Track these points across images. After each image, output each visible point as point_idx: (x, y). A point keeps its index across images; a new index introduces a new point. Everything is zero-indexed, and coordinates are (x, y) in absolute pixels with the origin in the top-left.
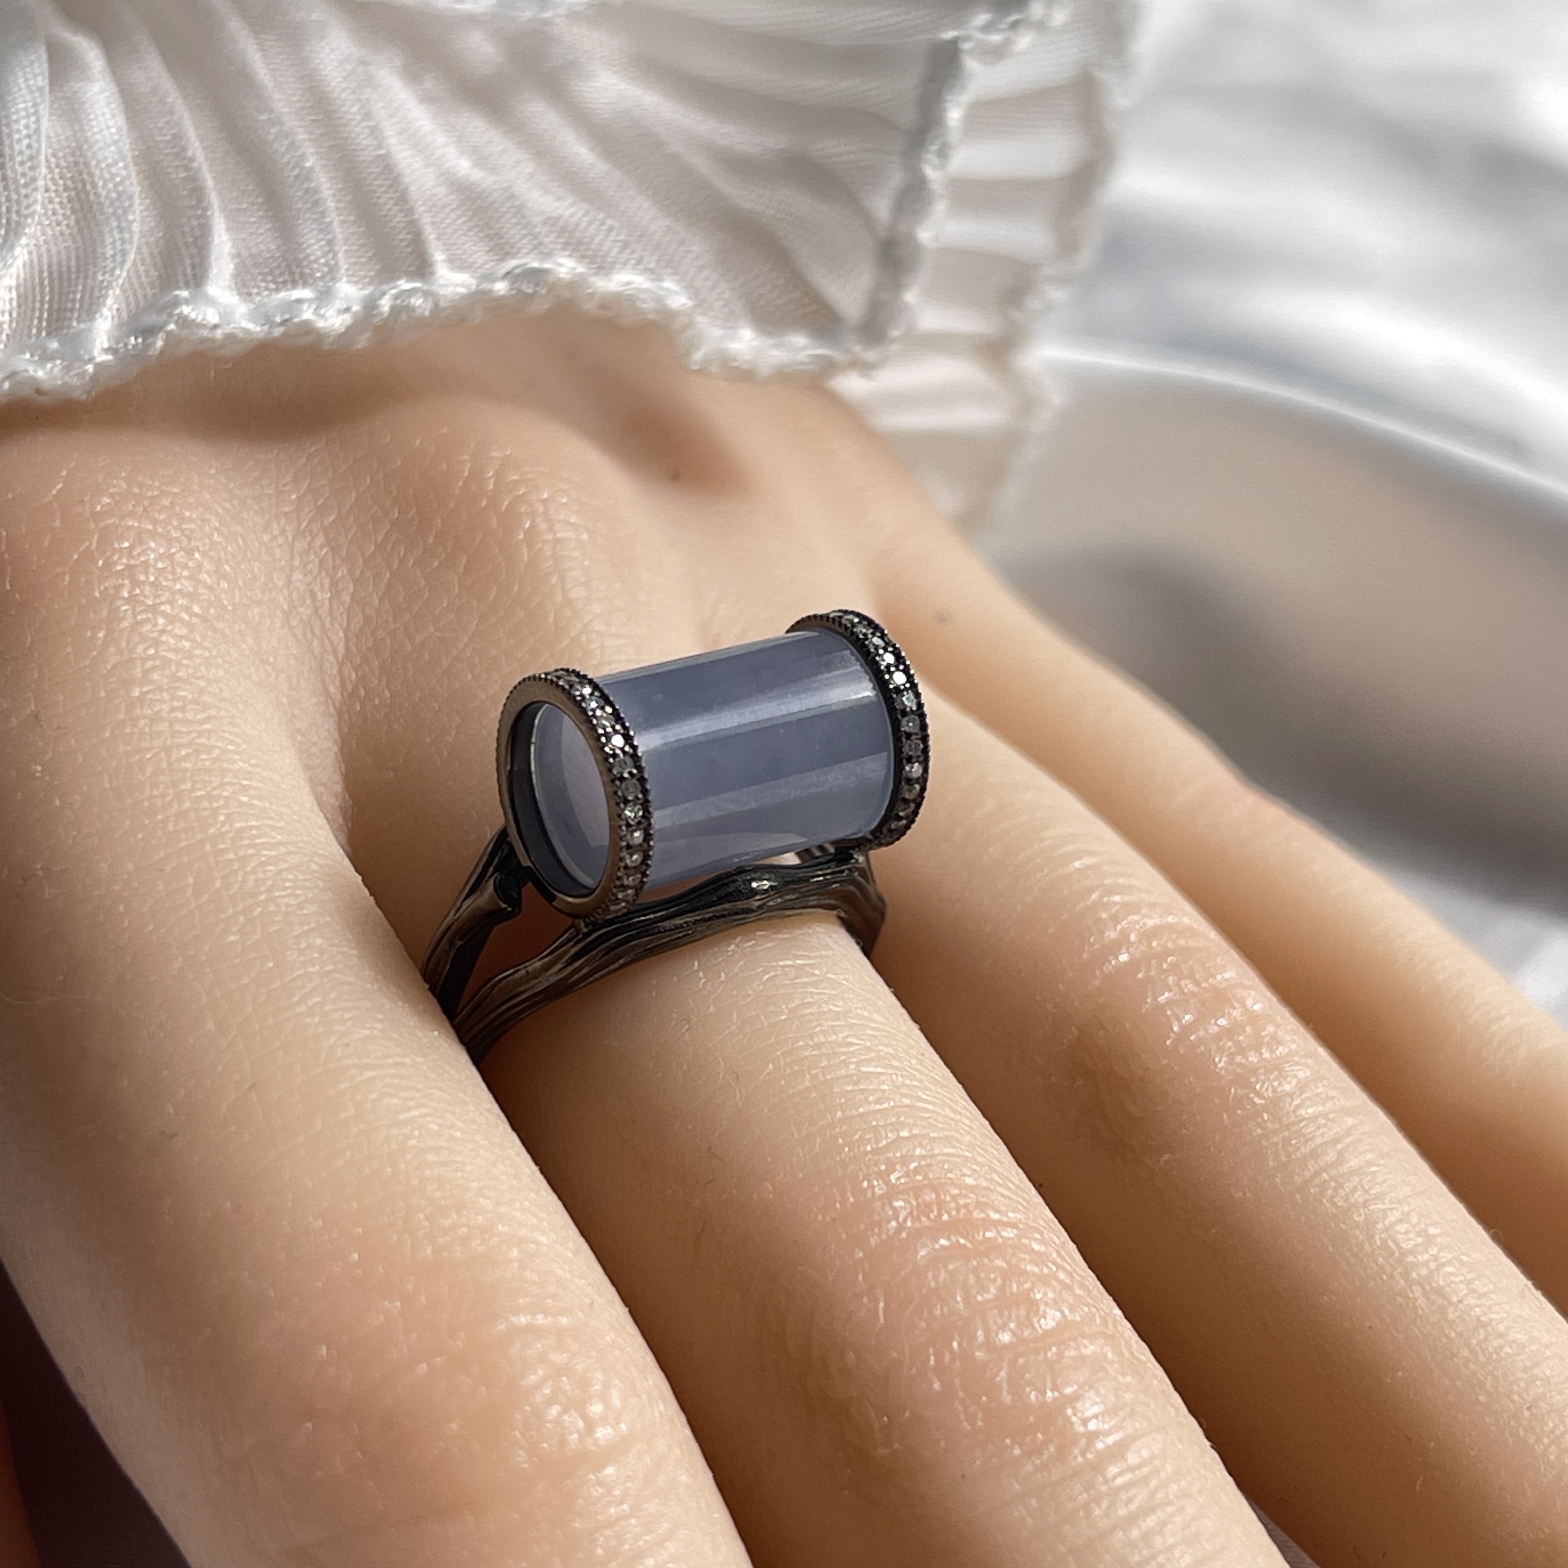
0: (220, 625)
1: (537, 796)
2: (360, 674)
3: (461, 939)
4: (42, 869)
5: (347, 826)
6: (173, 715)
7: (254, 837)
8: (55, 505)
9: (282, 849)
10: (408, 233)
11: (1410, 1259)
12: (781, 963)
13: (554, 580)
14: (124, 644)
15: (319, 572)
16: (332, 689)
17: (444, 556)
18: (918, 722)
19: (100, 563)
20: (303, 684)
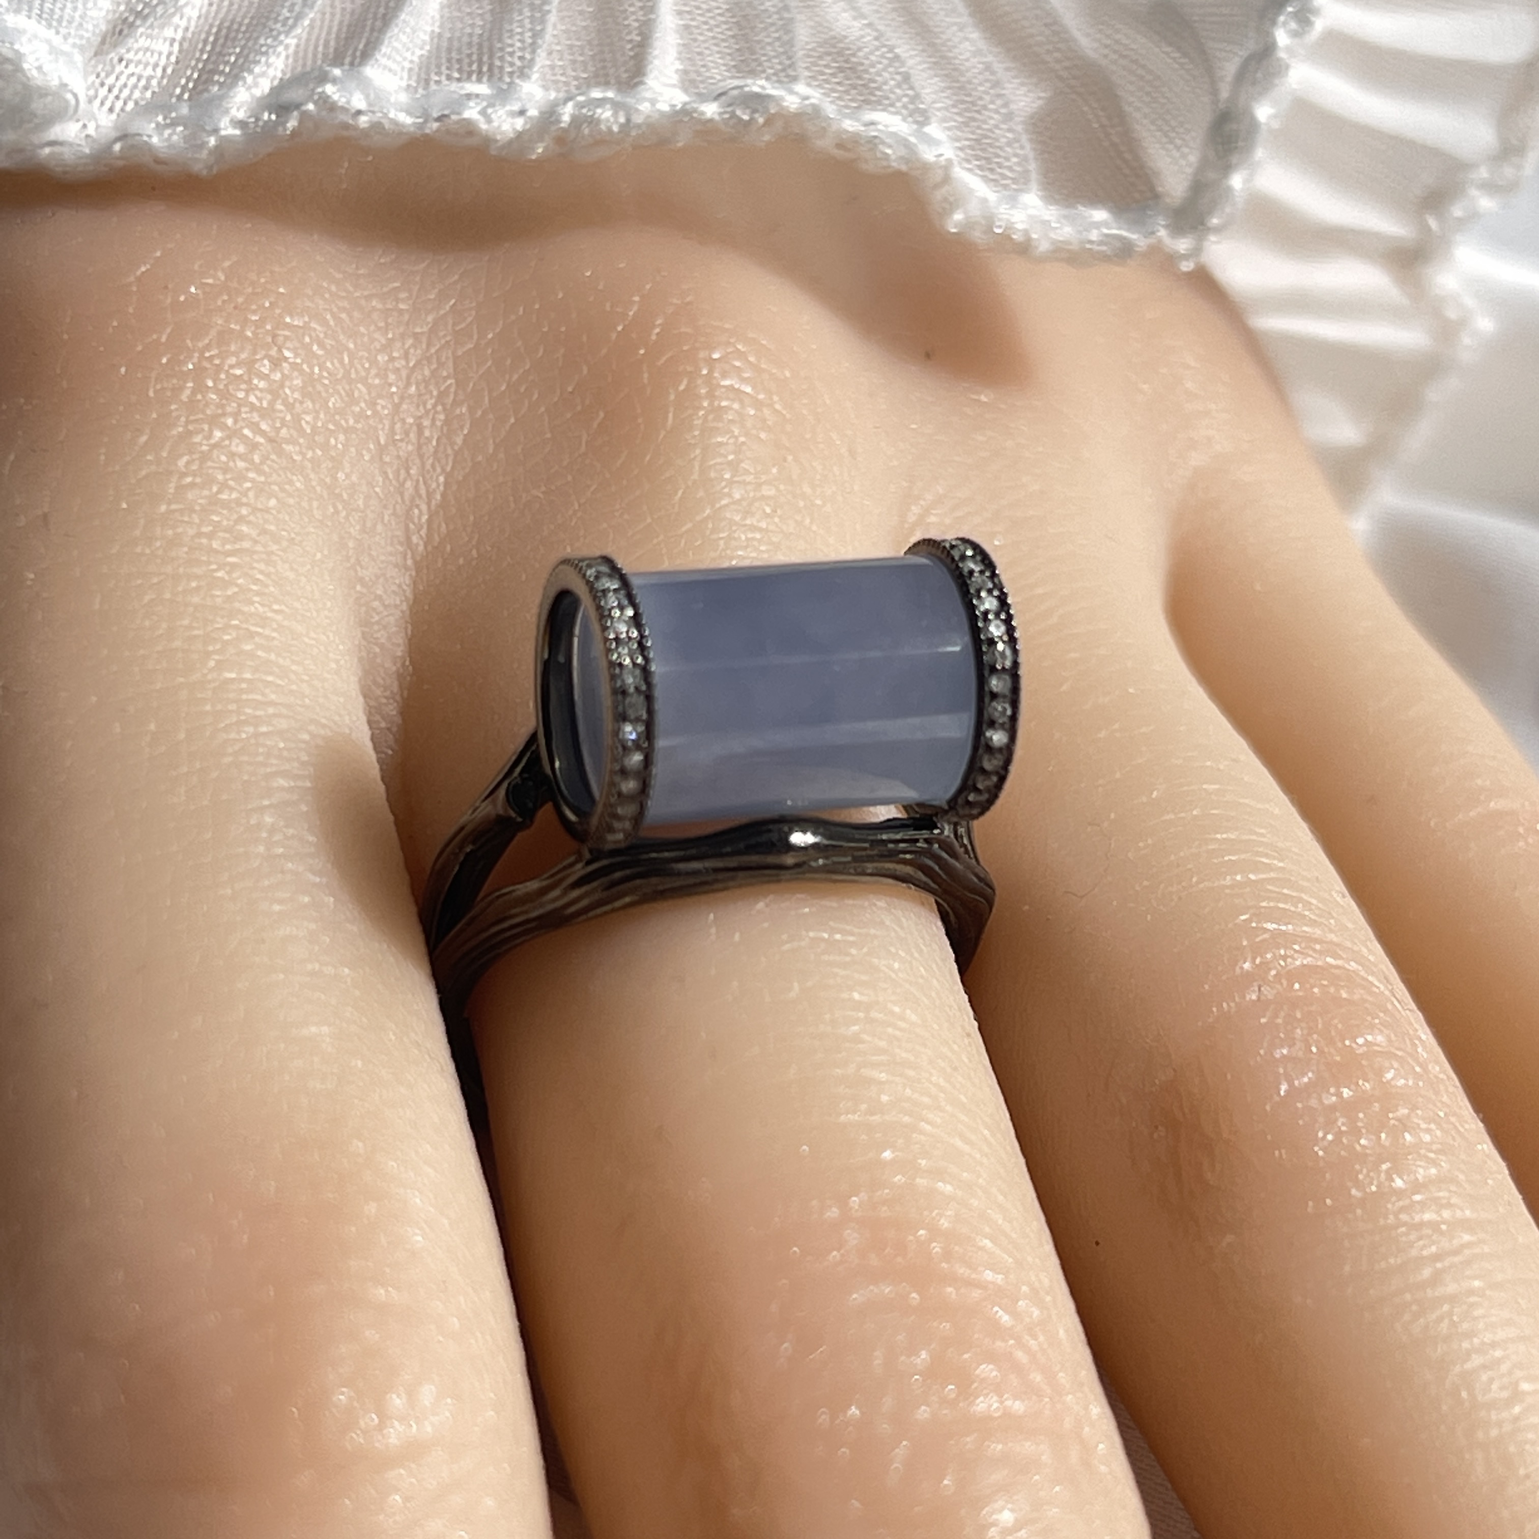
0: (289, 448)
2: (451, 527)
4: (3, 687)
6: (197, 540)
7: (242, 691)
8: (134, 289)
9: (271, 710)
11: (1483, 1413)
12: (811, 934)
15: (435, 406)
16: (415, 539)
17: (579, 408)
18: (1009, 684)
19: (164, 361)
20: (380, 528)
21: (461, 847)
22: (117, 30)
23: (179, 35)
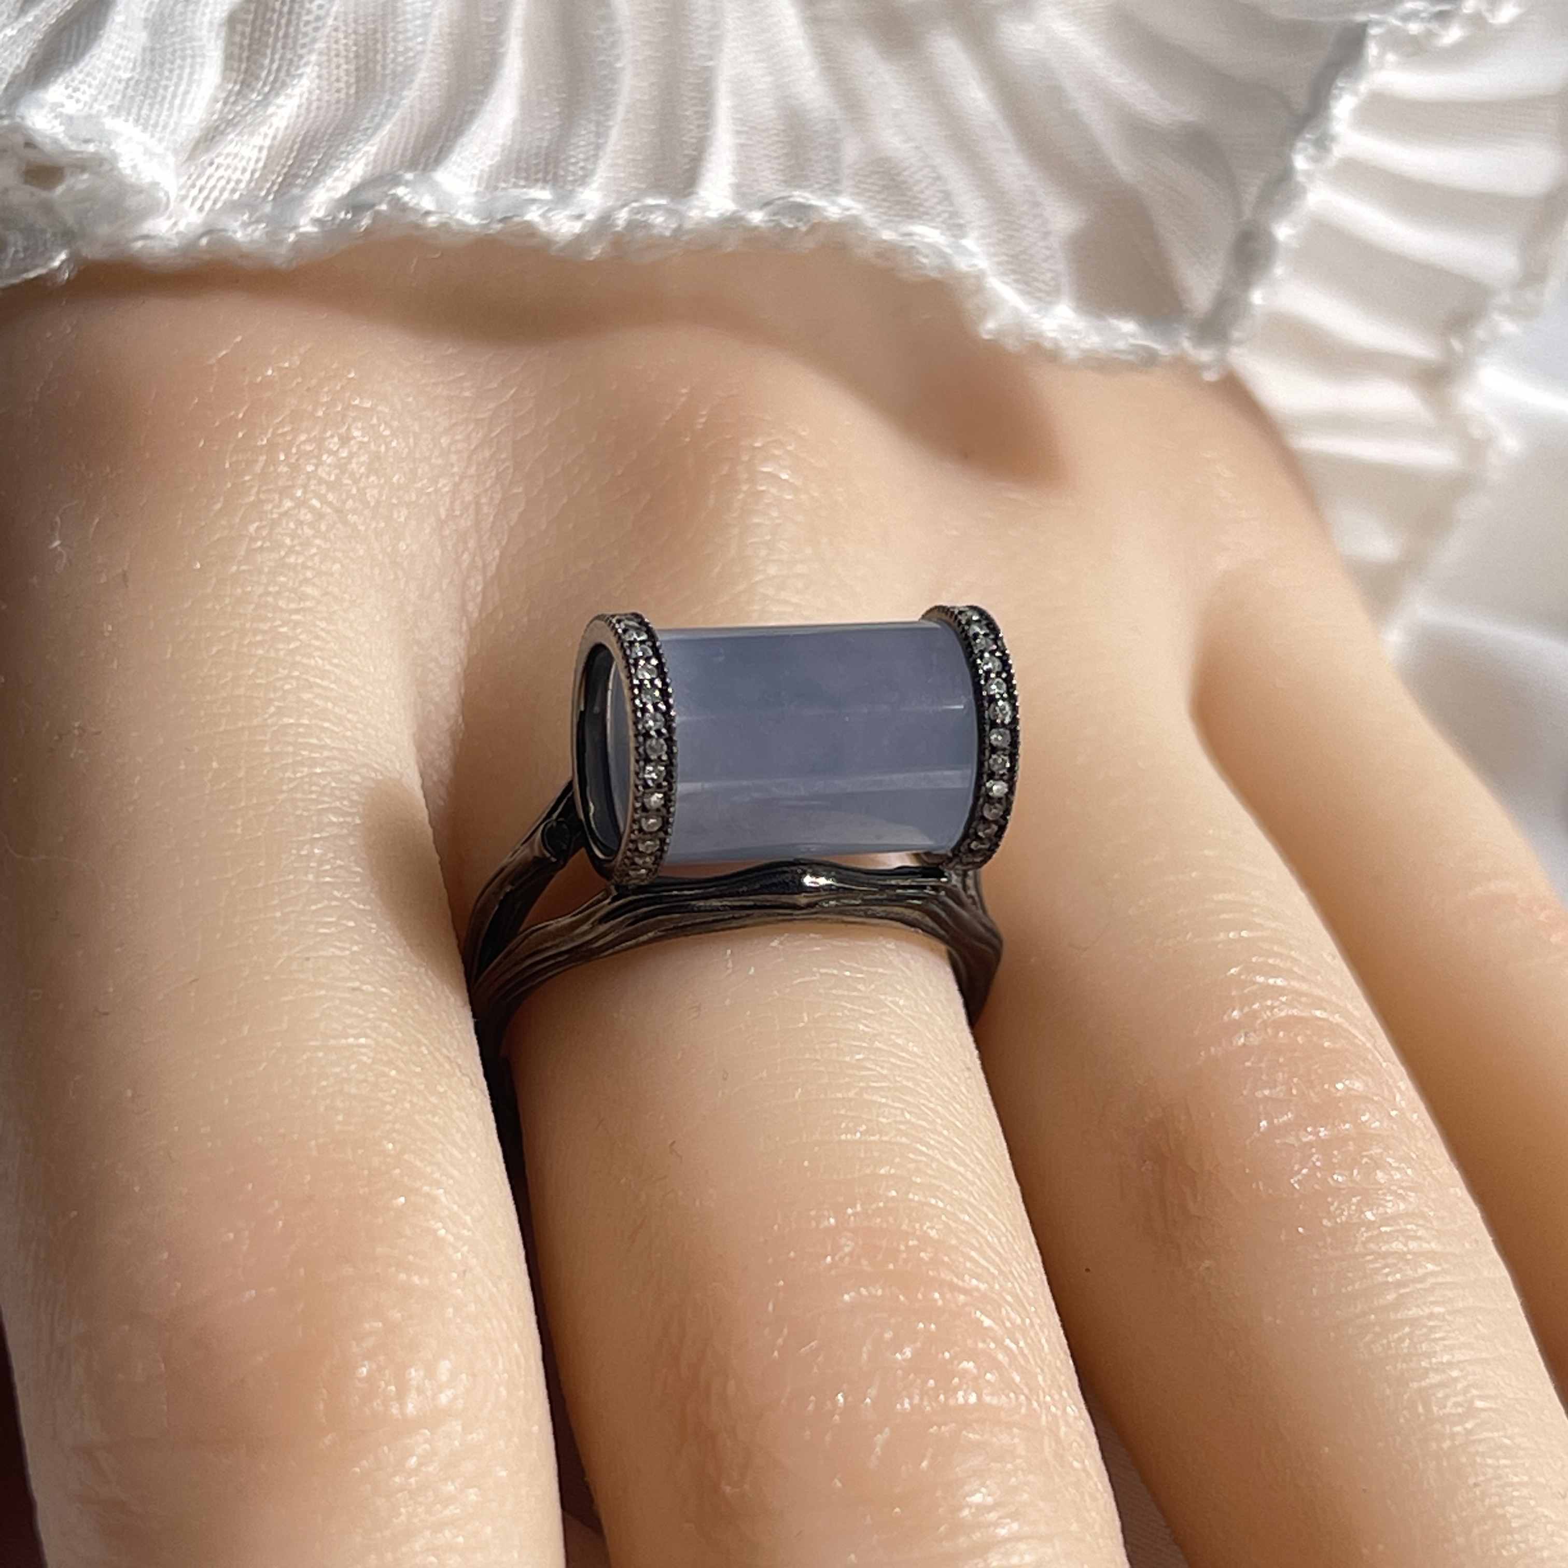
0: (354, 518)
2: (505, 596)
4: (79, 728)
6: (264, 599)
7: (298, 735)
8: (215, 370)
9: (326, 754)
11: (1437, 1426)
12: (823, 971)
13: (735, 531)
14: (237, 520)
15: (493, 485)
16: (471, 607)
17: (627, 490)
18: (1009, 738)
19: (240, 435)
20: (437, 595)
21: (501, 886)
22: (210, 136)
23: (268, 142)
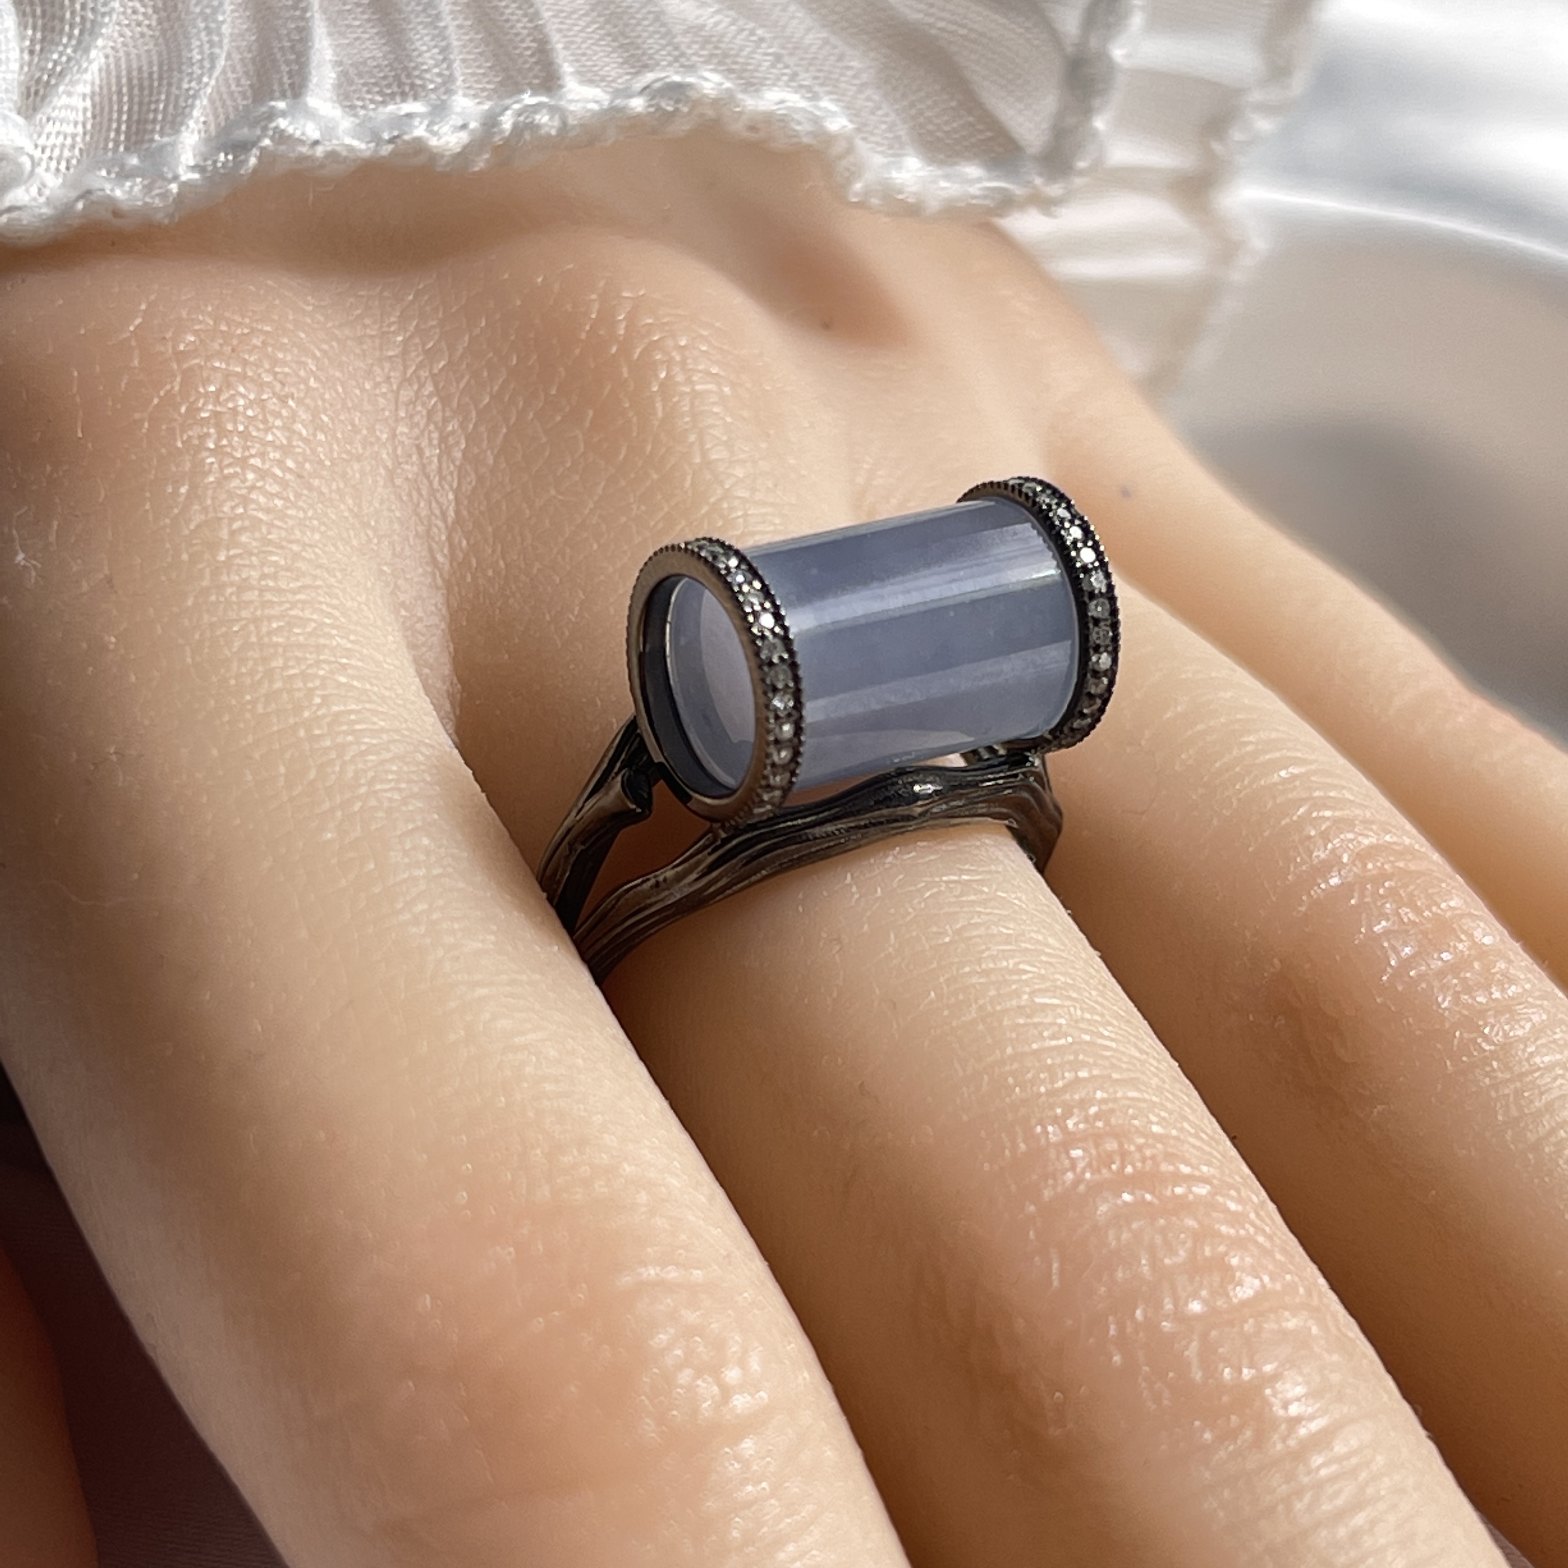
0: (316, 482)
1: (672, 682)
2: (472, 542)
3: (583, 843)
4: (115, 753)
5: (455, 714)
6: (263, 583)
7: (354, 722)
8: (133, 343)
9: (385, 737)
10: (532, 41)
12: (945, 878)
13: (692, 438)
14: (209, 502)
15: (427, 425)
16: (440, 558)
17: (567, 409)
18: (1108, 606)
19: (183, 410)
20: (408, 552)
23: (88, 90)
